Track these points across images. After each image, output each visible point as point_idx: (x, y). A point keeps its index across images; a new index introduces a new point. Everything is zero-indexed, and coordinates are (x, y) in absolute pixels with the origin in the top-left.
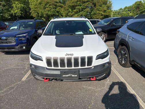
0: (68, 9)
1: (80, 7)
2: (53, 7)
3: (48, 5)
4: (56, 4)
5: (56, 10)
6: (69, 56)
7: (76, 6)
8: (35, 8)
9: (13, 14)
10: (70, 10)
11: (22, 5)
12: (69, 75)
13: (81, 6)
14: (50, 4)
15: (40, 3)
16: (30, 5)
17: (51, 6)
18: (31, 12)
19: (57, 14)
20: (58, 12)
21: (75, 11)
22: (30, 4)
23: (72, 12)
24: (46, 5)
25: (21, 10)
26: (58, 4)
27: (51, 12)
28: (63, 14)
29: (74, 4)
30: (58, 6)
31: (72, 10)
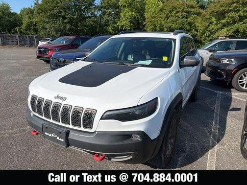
0: (210, 19)
1: (237, 15)
2: (182, 15)
3: (175, 12)
4: (189, 9)
5: (187, 21)
6: (59, 101)
7: (229, 12)
8: (152, 18)
9: (119, 27)
10: (214, 20)
11: (133, 13)
12: (53, 135)
13: (238, 11)
14: (178, 10)
15: (161, 10)
16: (146, 13)
17: (179, 14)
18: (145, 25)
19: (188, 27)
20: (190, 24)
21: (223, 21)
22: (146, 11)
23: (217, 24)
24: (171, 12)
25: (131, 22)
26: (192, 10)
27: (176, 24)
28: (199, 28)
29: (224, 8)
30: (192, 14)
31: (217, 21)
